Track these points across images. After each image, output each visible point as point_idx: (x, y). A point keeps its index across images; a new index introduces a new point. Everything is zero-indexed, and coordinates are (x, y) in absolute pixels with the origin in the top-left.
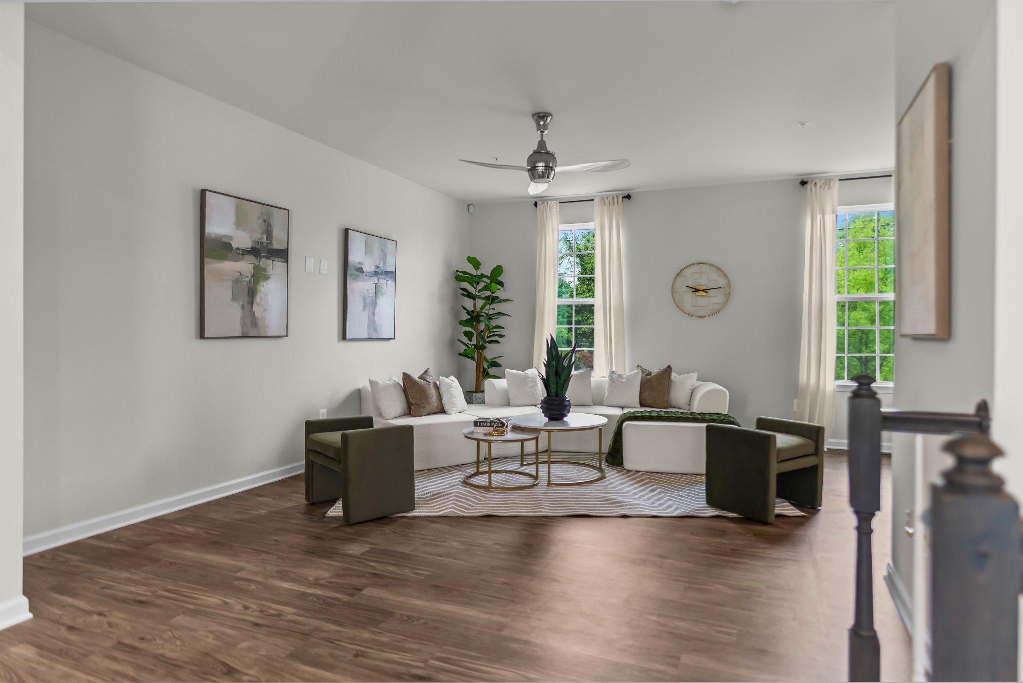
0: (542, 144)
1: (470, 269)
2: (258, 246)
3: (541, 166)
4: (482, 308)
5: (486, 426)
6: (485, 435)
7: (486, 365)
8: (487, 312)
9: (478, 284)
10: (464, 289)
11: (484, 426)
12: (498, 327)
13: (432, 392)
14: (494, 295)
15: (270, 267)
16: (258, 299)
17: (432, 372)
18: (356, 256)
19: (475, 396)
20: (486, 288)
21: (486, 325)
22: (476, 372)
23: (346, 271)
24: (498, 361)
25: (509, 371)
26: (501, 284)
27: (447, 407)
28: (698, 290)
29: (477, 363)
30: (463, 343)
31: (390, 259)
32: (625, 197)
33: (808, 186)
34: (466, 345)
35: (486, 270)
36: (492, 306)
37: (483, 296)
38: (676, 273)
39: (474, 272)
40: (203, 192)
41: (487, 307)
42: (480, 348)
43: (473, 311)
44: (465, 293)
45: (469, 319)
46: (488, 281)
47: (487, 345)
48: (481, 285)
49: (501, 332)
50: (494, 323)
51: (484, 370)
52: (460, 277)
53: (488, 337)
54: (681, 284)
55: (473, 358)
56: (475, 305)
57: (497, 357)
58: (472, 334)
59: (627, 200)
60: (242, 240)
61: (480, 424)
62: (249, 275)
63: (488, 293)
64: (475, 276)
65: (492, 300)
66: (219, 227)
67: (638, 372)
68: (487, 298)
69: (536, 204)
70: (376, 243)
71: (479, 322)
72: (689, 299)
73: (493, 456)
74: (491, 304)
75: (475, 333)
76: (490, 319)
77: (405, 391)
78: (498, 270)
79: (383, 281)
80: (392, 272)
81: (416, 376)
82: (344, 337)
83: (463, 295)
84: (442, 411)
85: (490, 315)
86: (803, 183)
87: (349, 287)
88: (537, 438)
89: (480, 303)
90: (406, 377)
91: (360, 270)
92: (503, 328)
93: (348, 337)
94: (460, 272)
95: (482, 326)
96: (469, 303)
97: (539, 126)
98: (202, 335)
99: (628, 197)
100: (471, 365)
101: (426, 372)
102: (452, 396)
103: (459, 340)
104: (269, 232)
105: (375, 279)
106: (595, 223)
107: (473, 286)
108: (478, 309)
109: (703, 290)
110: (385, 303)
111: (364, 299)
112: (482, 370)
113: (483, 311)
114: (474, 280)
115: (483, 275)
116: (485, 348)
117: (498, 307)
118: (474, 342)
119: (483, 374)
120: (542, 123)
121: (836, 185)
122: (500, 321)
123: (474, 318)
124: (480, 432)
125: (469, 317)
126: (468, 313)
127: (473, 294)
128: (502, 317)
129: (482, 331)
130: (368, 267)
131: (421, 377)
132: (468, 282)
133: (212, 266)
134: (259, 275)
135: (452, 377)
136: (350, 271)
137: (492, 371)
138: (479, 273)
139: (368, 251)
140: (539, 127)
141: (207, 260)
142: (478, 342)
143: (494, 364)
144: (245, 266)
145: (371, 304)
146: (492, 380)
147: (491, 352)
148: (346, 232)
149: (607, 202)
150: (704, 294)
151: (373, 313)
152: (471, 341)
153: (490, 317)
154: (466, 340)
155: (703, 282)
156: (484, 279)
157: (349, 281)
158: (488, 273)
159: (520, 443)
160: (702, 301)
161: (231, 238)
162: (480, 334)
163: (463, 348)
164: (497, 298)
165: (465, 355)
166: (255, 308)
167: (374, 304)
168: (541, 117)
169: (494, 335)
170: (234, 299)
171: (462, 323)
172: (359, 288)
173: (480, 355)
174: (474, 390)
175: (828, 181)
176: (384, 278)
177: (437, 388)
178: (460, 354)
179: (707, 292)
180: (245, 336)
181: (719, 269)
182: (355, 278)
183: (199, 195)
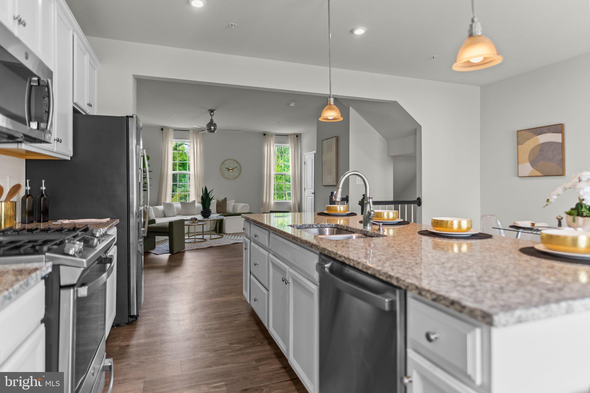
0: (212, 120)
5: (189, 221)
6: (191, 223)
28: (230, 170)
33: (266, 136)
54: (224, 167)
67: (215, 201)
69: (162, 129)
86: (265, 135)
106: (190, 140)
109: (232, 169)
120: (212, 114)
121: (274, 136)
140: (211, 115)
149: (195, 132)
150: (232, 171)
155: (231, 166)
159: (202, 225)
160: (231, 173)
168: (212, 111)
175: (272, 135)
181: (237, 162)
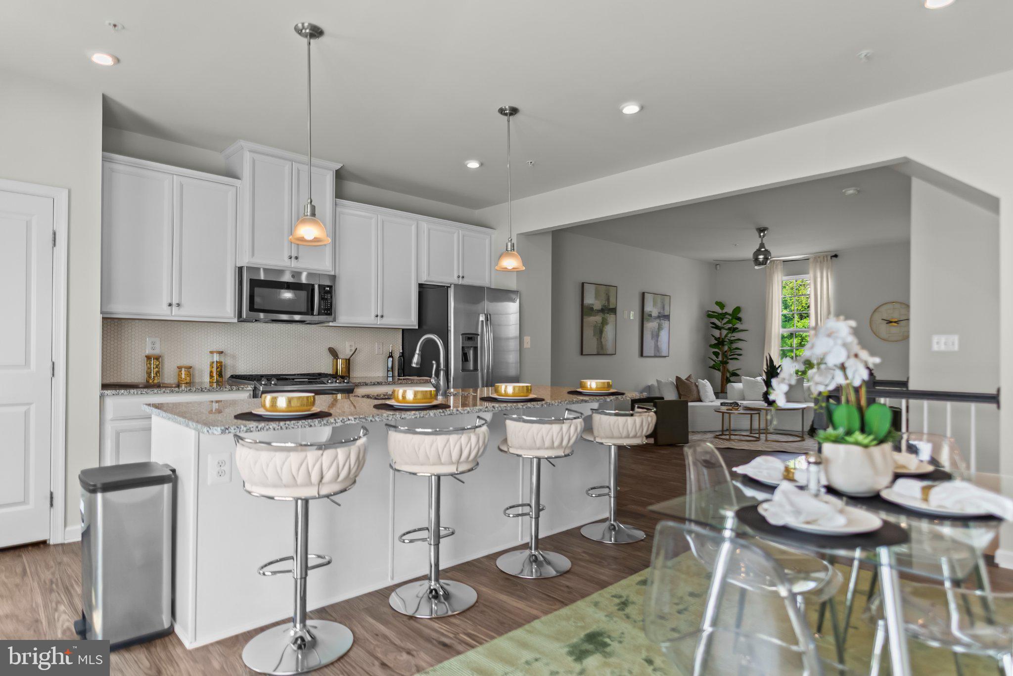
0: (762, 245)
1: (718, 309)
2: (604, 308)
3: (761, 257)
4: (726, 336)
5: (728, 406)
6: (727, 410)
7: (728, 375)
8: (729, 338)
9: (723, 319)
10: (713, 323)
11: (726, 406)
12: (737, 349)
13: (694, 388)
14: (735, 327)
15: (609, 318)
16: (603, 335)
17: (693, 377)
18: (649, 308)
19: (720, 395)
20: (728, 322)
21: (729, 348)
22: (722, 379)
23: (644, 317)
24: (738, 372)
25: (744, 378)
26: (739, 319)
27: (703, 398)
28: (891, 322)
29: (722, 373)
30: (712, 360)
31: (667, 308)
32: (832, 257)
34: (714, 361)
35: (729, 309)
36: (734, 334)
37: (727, 328)
38: (874, 310)
39: (720, 311)
40: (583, 284)
41: (729, 335)
42: (724, 363)
43: (719, 338)
44: (714, 326)
45: (716, 343)
46: (730, 318)
47: (729, 361)
48: (725, 320)
49: (738, 352)
50: (734, 346)
51: (727, 378)
52: (710, 315)
53: (730, 356)
54: (878, 317)
55: (719, 370)
56: (721, 334)
57: (736, 370)
58: (719, 353)
59: (834, 258)
60: (598, 306)
61: (724, 405)
62: (600, 323)
63: (730, 325)
64: (721, 314)
65: (733, 330)
66: (590, 300)
68: (729, 329)
70: (659, 298)
71: (723, 345)
72: (883, 328)
73: (732, 428)
74: (732, 333)
75: (720, 352)
76: (732, 343)
77: (677, 387)
78: (738, 310)
79: (663, 321)
80: (667, 316)
81: (684, 378)
82: (642, 355)
83: (713, 327)
84: (700, 400)
85: (731, 340)
87: (645, 326)
88: (759, 414)
89: (724, 332)
90: (678, 379)
91: (650, 315)
92: (741, 349)
93: (644, 355)
94: (710, 311)
95: (726, 348)
96: (717, 333)
97: (760, 236)
98: (582, 354)
99: (836, 256)
100: (718, 375)
101: (690, 376)
102: (706, 392)
103: (709, 358)
104: (608, 300)
105: (658, 321)
106: (810, 275)
107: (719, 321)
108: (723, 336)
109: (895, 322)
110: (664, 335)
111: (652, 332)
112: (725, 378)
113: (727, 338)
114: (721, 316)
115: (726, 313)
116: (728, 363)
117: (737, 335)
118: (720, 358)
119: (726, 381)
120: (762, 234)
122: (739, 345)
123: (720, 342)
124: (724, 409)
125: (716, 342)
126: (716, 339)
127: (719, 326)
128: (740, 342)
129: (726, 352)
130: (655, 313)
131: (686, 379)
132: (716, 318)
133: (586, 319)
134: (604, 322)
135: (706, 380)
136: (646, 316)
137: (732, 379)
138: (724, 311)
139: (655, 304)
141: (584, 317)
142: (723, 359)
143: (734, 374)
144: (598, 318)
145: (656, 336)
146: (732, 384)
147: (732, 366)
148: (643, 294)
149: (819, 260)
150: (896, 324)
151: (657, 341)
152: (717, 358)
153: (732, 342)
154: (714, 358)
155: (896, 316)
156: (727, 316)
157: (645, 322)
158: (730, 312)
160: (894, 330)
161: (593, 304)
162: (724, 354)
163: (713, 363)
164: (737, 328)
165: (713, 367)
166: (603, 340)
167: (658, 336)
168: (761, 230)
169: (735, 354)
170: (594, 335)
171: (711, 346)
172: (651, 326)
173: (724, 368)
174: (720, 391)
176: (663, 319)
177: (697, 386)
178: (710, 367)
179: (898, 323)
180: (598, 354)
182: (648, 320)
183: (581, 285)
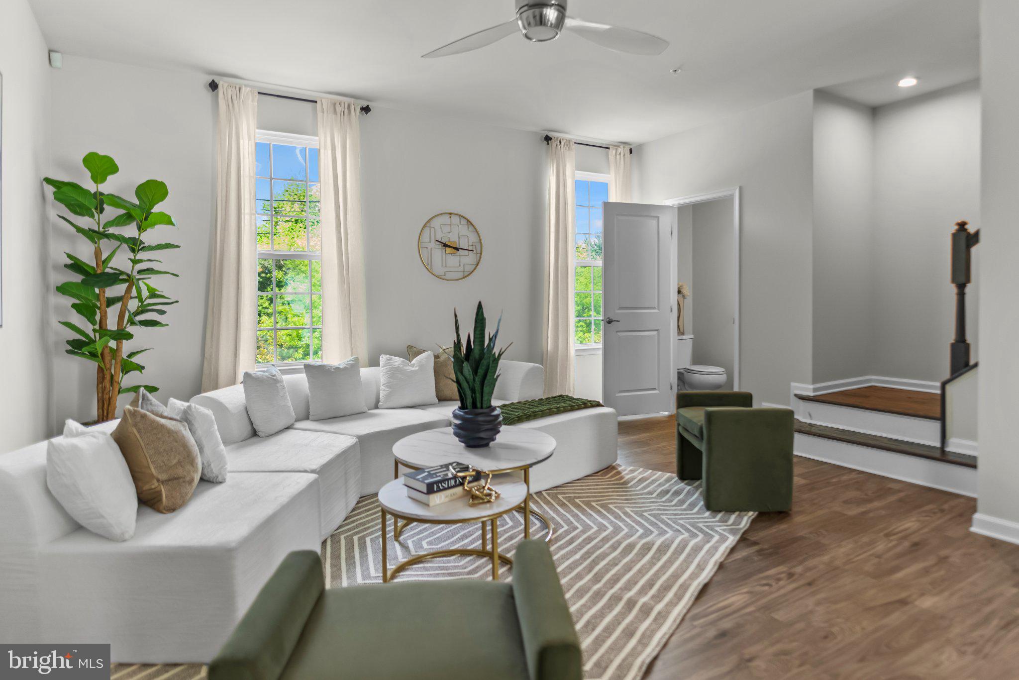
1: (85, 178)
5: (449, 488)
11: (445, 489)
28: (448, 247)
30: (73, 327)
32: (363, 109)
33: (552, 144)
34: (80, 332)
38: (423, 223)
53: (137, 315)
54: (430, 236)
55: (94, 357)
56: (97, 252)
59: (364, 113)
61: (438, 487)
69: (214, 86)
86: (548, 139)
99: (367, 110)
106: (320, 139)
109: (454, 248)
121: (575, 147)
149: (338, 109)
150: (455, 252)
155: (453, 238)
158: (126, 193)
160: (453, 260)
169: (149, 310)
181: (470, 223)
